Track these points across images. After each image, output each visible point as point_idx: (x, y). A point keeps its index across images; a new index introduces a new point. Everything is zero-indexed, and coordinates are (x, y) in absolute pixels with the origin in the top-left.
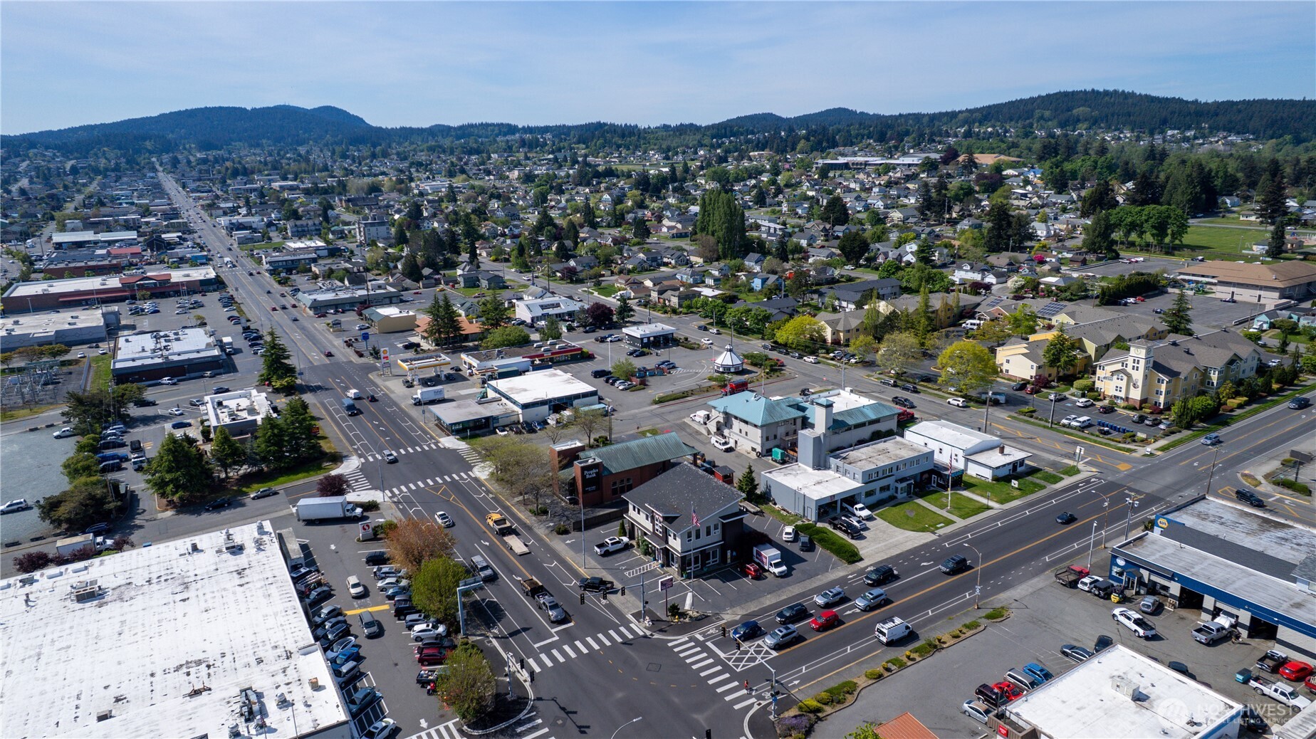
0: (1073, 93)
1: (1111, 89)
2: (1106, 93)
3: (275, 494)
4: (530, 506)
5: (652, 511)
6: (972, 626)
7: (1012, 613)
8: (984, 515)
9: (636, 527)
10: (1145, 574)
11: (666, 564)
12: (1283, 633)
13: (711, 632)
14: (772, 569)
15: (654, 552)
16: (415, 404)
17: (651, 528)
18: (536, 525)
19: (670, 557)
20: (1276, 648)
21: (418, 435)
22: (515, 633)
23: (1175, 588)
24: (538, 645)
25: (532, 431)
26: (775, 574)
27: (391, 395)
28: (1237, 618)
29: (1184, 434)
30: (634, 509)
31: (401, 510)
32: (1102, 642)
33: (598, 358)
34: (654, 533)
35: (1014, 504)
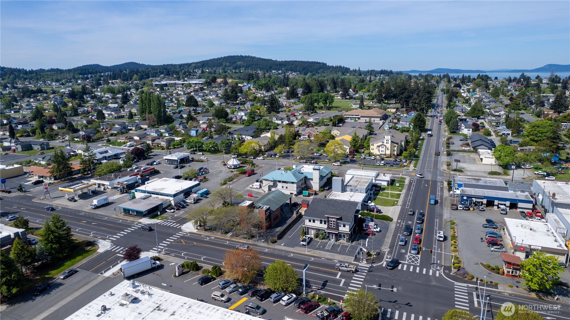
0: (234, 56)
1: (247, 55)
2: (246, 57)
3: (76, 272)
4: (240, 236)
5: (328, 218)
6: (453, 228)
7: (455, 221)
8: (402, 196)
9: (313, 229)
10: (474, 199)
11: (337, 240)
12: (520, 205)
13: (389, 257)
14: (375, 230)
15: (328, 237)
16: (95, 208)
17: (325, 226)
18: (256, 243)
19: (338, 236)
20: (519, 210)
21: (122, 222)
22: (324, 285)
23: (485, 201)
24: (341, 285)
25: (184, 207)
26: (377, 231)
27: (69, 207)
28: (505, 205)
29: (413, 162)
30: (310, 221)
31: (176, 256)
32: (489, 221)
33: (162, 172)
34: (328, 228)
35: (404, 191)
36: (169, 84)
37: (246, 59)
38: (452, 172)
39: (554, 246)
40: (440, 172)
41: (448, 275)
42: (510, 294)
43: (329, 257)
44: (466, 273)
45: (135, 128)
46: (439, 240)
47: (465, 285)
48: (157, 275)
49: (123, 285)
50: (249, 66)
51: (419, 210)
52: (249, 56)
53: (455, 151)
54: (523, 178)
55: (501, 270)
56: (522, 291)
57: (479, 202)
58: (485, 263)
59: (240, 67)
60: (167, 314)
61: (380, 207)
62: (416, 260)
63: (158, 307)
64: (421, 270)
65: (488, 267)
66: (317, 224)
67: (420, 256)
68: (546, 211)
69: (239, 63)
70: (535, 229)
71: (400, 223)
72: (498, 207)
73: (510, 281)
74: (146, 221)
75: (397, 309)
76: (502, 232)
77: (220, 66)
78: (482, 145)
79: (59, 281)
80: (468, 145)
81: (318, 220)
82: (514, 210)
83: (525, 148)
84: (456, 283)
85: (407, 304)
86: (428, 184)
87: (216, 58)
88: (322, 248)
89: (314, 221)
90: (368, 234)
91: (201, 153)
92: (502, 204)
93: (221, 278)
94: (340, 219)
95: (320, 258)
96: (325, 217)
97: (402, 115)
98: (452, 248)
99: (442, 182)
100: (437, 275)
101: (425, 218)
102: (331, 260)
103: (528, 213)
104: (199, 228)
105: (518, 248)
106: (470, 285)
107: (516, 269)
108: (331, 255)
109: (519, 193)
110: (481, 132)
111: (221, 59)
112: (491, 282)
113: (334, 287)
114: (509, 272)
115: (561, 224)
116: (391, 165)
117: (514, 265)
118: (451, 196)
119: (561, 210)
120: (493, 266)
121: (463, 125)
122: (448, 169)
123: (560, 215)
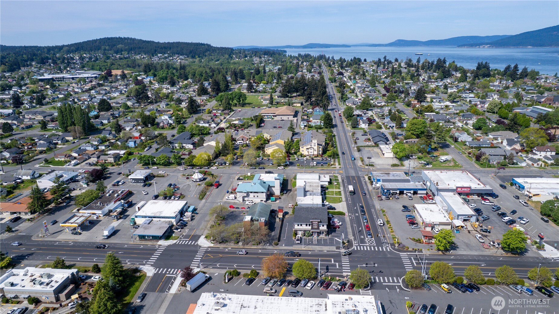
3: (146, 294)
4: (250, 244)
5: (312, 222)
6: (385, 215)
7: (384, 209)
8: (342, 193)
9: (300, 230)
10: (391, 191)
11: (318, 236)
12: (419, 192)
13: (356, 242)
14: (338, 224)
15: (312, 235)
16: (107, 238)
17: (310, 228)
18: (264, 247)
19: (319, 233)
20: (418, 195)
21: (143, 247)
22: (327, 269)
23: (398, 192)
24: (338, 267)
25: (185, 226)
26: (340, 225)
27: (79, 241)
28: (410, 193)
29: (337, 160)
30: (298, 225)
31: (213, 268)
32: (404, 207)
33: (134, 192)
34: (312, 228)
35: (342, 188)
36: (56, 78)
37: (126, 41)
38: (367, 167)
39: (444, 220)
40: (359, 167)
41: (394, 249)
42: (429, 255)
43: (319, 249)
44: (404, 246)
45: (62, 142)
46: (380, 226)
47: (406, 253)
48: (211, 284)
49: (204, 297)
50: (131, 50)
51: (359, 205)
52: (128, 38)
53: (362, 146)
54: (414, 168)
55: (422, 241)
56: (435, 252)
57: (394, 193)
58: (411, 238)
59: (122, 51)
60: (252, 309)
61: (333, 205)
62: (373, 242)
63: (242, 306)
64: (378, 249)
65: (414, 240)
66: (304, 227)
67: (373, 239)
68: (434, 195)
69: (120, 46)
70: (432, 210)
71: (351, 216)
72: (407, 195)
73: (428, 246)
74: (164, 243)
75: (376, 276)
76: (414, 214)
77: (98, 50)
78: (381, 141)
79: (138, 304)
80: (369, 140)
81: (304, 224)
82: (416, 195)
83: (408, 140)
84: (401, 253)
85: (380, 272)
86: (355, 180)
87: (91, 40)
88: (311, 243)
89: (301, 225)
90: (336, 228)
91: (156, 167)
92: (408, 193)
93: (259, 277)
94: (321, 222)
95: (314, 251)
96: (310, 222)
97: (308, 111)
98: (390, 230)
99: (364, 177)
100: (389, 250)
101: (365, 209)
102: (322, 251)
103: (424, 197)
104: (212, 242)
105: (427, 225)
106: (408, 253)
107: (430, 239)
108: (320, 248)
109: (417, 183)
110: (374, 125)
111: (98, 42)
112: (418, 249)
113: (334, 269)
114: (426, 241)
115: (444, 203)
116: (322, 165)
117: (429, 237)
118: (374, 188)
119: (442, 193)
120: (416, 239)
121: (361, 121)
122: (363, 164)
123: (442, 197)
